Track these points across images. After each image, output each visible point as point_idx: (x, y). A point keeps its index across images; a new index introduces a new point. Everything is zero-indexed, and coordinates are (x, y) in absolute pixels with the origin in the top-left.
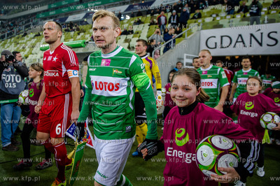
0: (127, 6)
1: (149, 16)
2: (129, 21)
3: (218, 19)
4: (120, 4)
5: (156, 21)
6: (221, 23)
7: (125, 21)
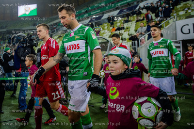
0: (118, 11)
1: (135, 15)
2: (121, 20)
3: (189, 11)
6: (192, 14)
7: (118, 21)
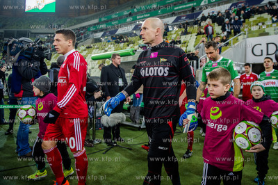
1: (196, 26)
3: (264, 27)
4: (168, 16)
5: (203, 31)
6: (267, 31)
